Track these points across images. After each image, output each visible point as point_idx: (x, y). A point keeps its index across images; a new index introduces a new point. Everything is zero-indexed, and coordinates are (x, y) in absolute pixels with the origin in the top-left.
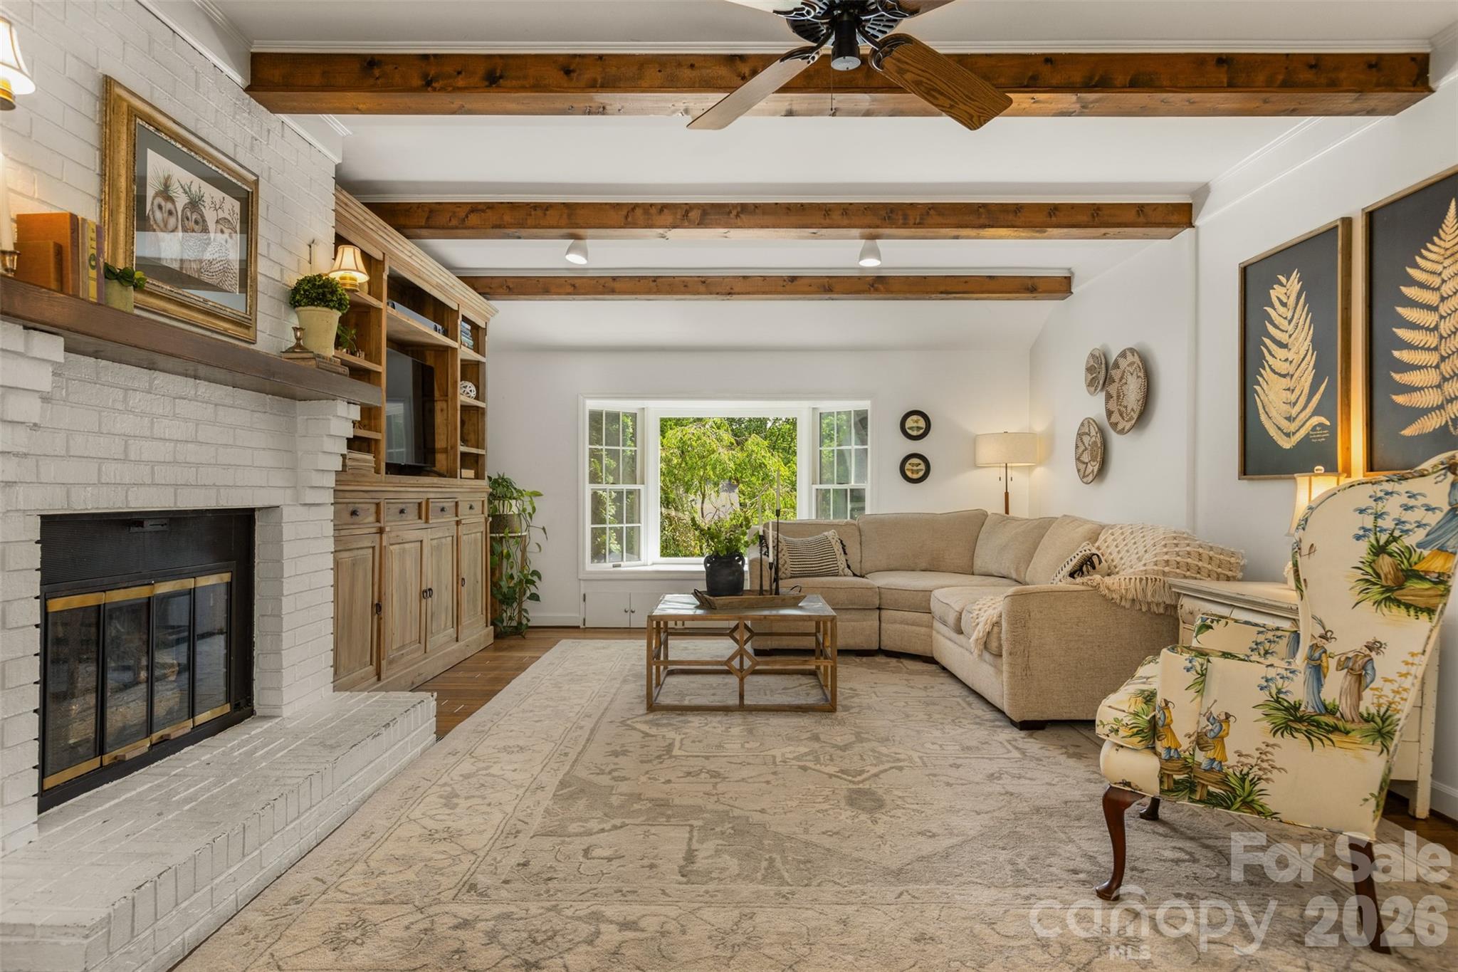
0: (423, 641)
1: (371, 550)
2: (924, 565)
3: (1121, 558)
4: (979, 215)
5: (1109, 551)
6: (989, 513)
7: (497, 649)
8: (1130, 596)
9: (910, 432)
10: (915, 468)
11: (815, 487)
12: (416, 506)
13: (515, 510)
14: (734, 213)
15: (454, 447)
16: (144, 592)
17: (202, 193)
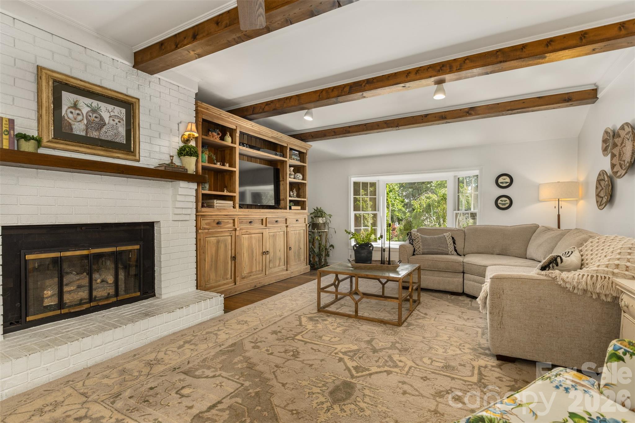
0: (264, 270)
1: (230, 237)
2: (498, 252)
3: (592, 259)
4: (497, 57)
5: (586, 253)
6: (540, 225)
7: (311, 275)
8: (580, 287)
9: (501, 184)
10: (504, 202)
11: (455, 212)
12: (261, 220)
13: (321, 222)
14: (364, 84)
15: (286, 198)
16: (85, 252)
17: (99, 106)
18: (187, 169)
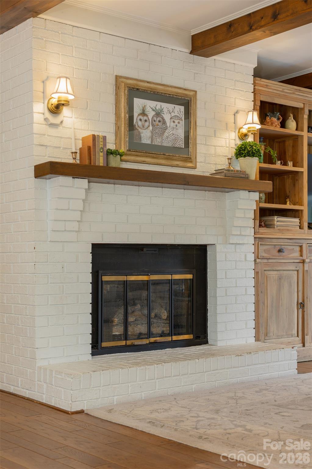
1: (296, 272)
16: (145, 278)
17: (162, 108)
18: (248, 174)
